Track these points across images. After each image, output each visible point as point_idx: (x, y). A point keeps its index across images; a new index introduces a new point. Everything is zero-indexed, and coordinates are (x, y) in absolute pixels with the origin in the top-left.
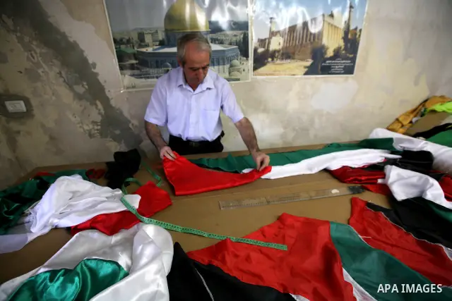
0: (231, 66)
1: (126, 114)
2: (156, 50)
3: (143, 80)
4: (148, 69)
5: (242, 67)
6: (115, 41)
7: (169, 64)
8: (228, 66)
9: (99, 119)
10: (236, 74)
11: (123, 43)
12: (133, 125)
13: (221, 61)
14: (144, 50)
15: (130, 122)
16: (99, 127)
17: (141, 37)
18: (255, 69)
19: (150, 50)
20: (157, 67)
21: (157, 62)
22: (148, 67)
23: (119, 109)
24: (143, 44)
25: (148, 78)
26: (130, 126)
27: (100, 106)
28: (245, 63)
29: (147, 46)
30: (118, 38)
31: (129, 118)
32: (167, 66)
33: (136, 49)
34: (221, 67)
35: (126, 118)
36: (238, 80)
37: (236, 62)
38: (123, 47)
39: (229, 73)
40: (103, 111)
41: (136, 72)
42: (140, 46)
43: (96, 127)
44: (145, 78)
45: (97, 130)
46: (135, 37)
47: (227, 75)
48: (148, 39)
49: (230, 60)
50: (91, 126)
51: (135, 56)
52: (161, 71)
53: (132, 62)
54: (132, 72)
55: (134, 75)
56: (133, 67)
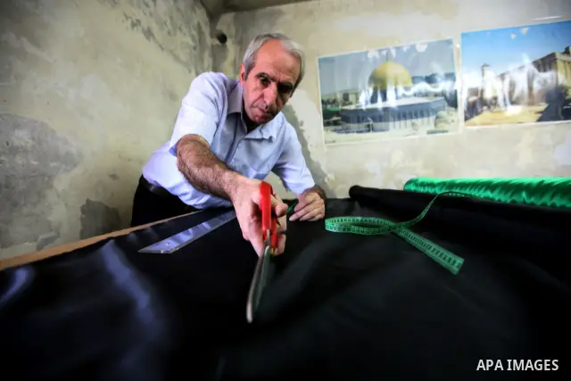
0: (437, 118)
2: (360, 106)
3: (344, 135)
4: (349, 125)
5: (450, 119)
6: (323, 102)
7: (369, 119)
8: (434, 117)
10: (442, 126)
11: (330, 103)
12: (328, 179)
13: (425, 113)
14: (347, 108)
15: (326, 175)
17: (346, 97)
18: (466, 119)
19: (352, 107)
20: (359, 122)
21: (358, 118)
22: (350, 123)
23: (318, 163)
24: (347, 102)
26: (326, 180)
28: (454, 113)
29: (351, 104)
30: (325, 99)
31: (325, 172)
32: (368, 121)
33: (340, 107)
34: (425, 119)
35: (323, 172)
36: (447, 131)
37: (442, 113)
38: (329, 106)
39: (436, 125)
41: (340, 127)
42: (344, 104)
44: (346, 133)
46: (339, 97)
47: (432, 127)
48: (352, 98)
49: (435, 111)
51: (337, 113)
52: (363, 126)
53: (335, 118)
54: (333, 128)
55: (335, 131)
56: (335, 123)
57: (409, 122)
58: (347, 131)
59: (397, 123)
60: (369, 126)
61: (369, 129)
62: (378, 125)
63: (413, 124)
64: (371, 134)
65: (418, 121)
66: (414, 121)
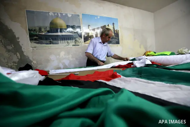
0: (76, 40)
2: (46, 33)
3: (40, 45)
4: (42, 41)
5: (80, 41)
6: (29, 30)
8: (74, 40)
9: (17, 60)
10: (77, 43)
12: (33, 63)
13: (72, 39)
14: (41, 33)
15: (32, 62)
16: (16, 64)
17: (40, 29)
18: (84, 42)
19: (43, 34)
20: (46, 40)
21: (46, 38)
22: (42, 40)
23: (27, 56)
24: (41, 31)
25: (42, 44)
27: (18, 54)
28: (81, 39)
29: (42, 32)
30: (30, 29)
32: (50, 40)
33: (37, 33)
34: (72, 41)
35: (31, 60)
36: (79, 45)
37: (77, 39)
38: (32, 32)
39: (75, 43)
40: (19, 57)
41: (37, 41)
42: (39, 32)
43: (15, 65)
44: (41, 44)
45: (15, 66)
46: (37, 29)
47: (74, 44)
48: (43, 30)
49: (75, 38)
50: (12, 64)
51: (36, 35)
52: (48, 41)
53: (35, 37)
54: (35, 41)
55: (34, 43)
57: (66, 41)
58: (42, 43)
59: (62, 41)
60: (50, 42)
61: (51, 43)
62: (55, 41)
63: (67, 42)
64: (52, 45)
65: (69, 41)
66: (68, 41)
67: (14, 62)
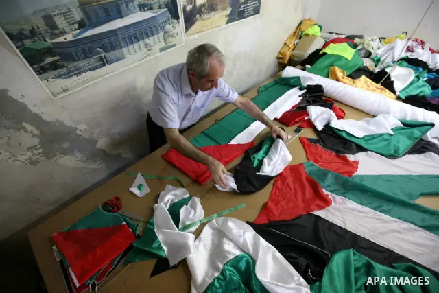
0: (165, 33)
1: (68, 123)
2: (79, 34)
3: (75, 78)
4: (75, 64)
5: (175, 31)
6: (11, 37)
7: (99, 50)
8: (162, 33)
9: (36, 141)
10: (171, 40)
11: (27, 37)
12: (81, 130)
13: (154, 31)
14: (61, 39)
15: (76, 129)
16: (41, 150)
17: (50, 23)
18: (187, 29)
19: (69, 37)
20: (87, 57)
21: (84, 51)
22: (75, 60)
23: (57, 121)
24: (57, 31)
25: (80, 73)
26: (79, 133)
27: (29, 127)
28: (177, 26)
29: (63, 33)
31: (73, 125)
32: (98, 53)
33: (48, 40)
34: (156, 36)
35: (69, 127)
36: (174, 45)
37: (168, 27)
38: (28, 43)
39: (165, 41)
40: (36, 132)
41: (64, 70)
42: (54, 36)
43: (36, 152)
44: (76, 74)
45: (39, 154)
46: (40, 24)
47: (163, 44)
48: (61, 23)
49: (162, 26)
50: (29, 154)
51: (50, 51)
52: (93, 60)
53: (50, 60)
54: (56, 72)
55: (60, 76)
56: (54, 66)
57: (141, 43)
58: (78, 72)
59: (131, 47)
60: (101, 59)
61: (103, 62)
62: (110, 55)
63: (146, 45)
64: (107, 68)
65: (150, 41)
66: (147, 41)
67: (30, 149)
